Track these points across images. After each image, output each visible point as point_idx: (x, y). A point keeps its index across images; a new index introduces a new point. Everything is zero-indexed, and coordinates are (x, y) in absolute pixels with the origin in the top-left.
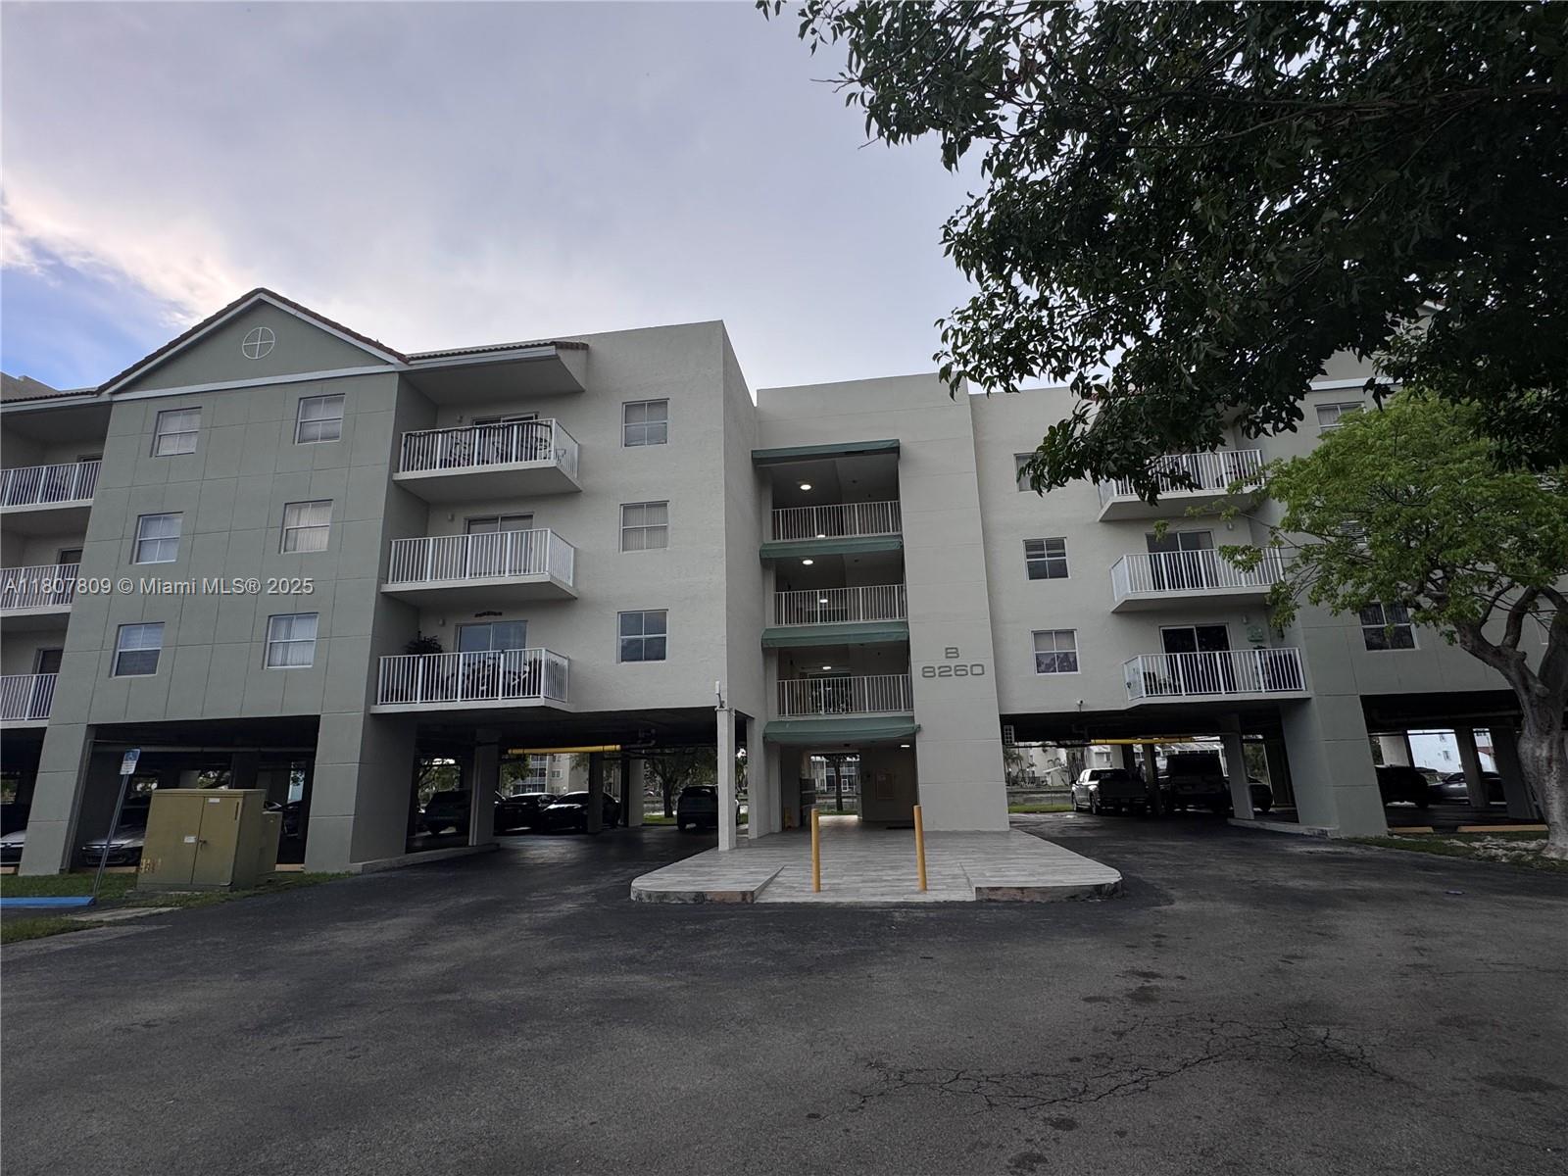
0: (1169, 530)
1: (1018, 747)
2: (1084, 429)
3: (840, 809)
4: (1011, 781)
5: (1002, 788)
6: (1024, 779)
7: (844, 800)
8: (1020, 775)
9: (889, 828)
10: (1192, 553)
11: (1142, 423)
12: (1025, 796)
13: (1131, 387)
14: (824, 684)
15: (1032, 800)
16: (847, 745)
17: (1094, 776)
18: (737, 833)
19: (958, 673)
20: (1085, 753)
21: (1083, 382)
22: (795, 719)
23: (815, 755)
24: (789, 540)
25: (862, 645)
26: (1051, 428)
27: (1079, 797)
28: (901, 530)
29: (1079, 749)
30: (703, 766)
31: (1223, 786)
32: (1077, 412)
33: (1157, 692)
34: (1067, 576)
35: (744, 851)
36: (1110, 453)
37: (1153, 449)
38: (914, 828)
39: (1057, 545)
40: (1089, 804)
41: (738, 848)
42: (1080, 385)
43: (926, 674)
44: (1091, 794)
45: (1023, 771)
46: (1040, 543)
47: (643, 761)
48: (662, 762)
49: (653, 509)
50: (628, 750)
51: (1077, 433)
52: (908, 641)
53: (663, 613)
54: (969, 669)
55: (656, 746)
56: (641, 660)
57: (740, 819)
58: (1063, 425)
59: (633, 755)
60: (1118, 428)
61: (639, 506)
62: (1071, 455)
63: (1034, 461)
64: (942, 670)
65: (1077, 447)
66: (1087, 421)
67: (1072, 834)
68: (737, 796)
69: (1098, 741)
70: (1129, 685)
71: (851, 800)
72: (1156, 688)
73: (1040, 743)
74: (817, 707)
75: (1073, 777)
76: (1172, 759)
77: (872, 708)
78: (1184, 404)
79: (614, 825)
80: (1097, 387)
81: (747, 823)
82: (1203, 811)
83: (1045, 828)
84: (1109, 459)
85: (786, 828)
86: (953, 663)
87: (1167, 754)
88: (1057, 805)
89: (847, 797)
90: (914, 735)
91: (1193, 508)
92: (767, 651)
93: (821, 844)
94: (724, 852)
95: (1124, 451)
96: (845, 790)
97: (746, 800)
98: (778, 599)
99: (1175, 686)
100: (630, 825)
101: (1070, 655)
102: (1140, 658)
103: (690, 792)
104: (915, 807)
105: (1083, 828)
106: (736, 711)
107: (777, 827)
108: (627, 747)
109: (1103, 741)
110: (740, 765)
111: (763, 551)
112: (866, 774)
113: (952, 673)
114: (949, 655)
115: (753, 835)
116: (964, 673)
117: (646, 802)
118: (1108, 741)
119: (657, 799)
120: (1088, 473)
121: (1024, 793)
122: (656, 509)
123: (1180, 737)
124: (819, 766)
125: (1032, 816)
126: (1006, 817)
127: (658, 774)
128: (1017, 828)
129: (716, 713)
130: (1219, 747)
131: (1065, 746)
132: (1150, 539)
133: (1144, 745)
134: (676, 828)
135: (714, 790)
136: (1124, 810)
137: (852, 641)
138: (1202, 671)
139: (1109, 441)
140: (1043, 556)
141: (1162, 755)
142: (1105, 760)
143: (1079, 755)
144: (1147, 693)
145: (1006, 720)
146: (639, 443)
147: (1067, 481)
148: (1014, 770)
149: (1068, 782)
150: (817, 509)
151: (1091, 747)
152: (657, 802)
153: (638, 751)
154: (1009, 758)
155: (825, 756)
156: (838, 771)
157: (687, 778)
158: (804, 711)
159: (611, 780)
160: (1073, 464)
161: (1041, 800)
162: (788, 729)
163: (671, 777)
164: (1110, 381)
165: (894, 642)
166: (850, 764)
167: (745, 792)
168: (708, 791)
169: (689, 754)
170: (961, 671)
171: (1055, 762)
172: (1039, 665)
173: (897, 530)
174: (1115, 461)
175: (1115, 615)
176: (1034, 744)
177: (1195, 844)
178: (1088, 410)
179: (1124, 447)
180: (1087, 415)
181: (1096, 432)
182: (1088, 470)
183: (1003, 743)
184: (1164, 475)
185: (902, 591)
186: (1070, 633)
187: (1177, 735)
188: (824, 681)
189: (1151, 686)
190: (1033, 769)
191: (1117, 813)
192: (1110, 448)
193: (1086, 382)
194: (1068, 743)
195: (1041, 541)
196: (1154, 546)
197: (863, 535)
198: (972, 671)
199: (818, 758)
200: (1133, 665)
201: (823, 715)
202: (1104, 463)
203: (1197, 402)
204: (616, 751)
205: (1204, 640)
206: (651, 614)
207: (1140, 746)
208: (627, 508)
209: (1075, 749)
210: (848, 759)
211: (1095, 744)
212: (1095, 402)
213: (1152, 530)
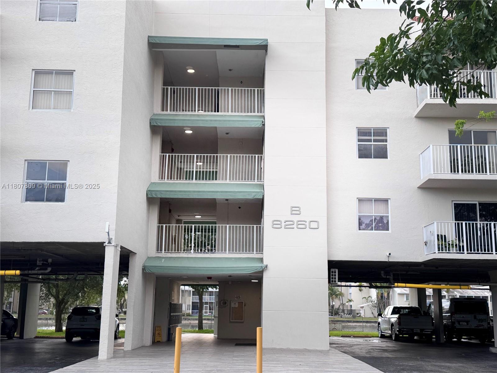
0: (466, 127)
1: (341, 286)
2: (406, 42)
3: (200, 328)
4: (333, 312)
5: (326, 317)
6: (343, 311)
7: (204, 322)
8: (341, 307)
9: (237, 345)
10: (481, 147)
11: (450, 42)
12: (343, 324)
13: (445, 13)
14: (195, 229)
15: (348, 327)
16: (209, 278)
17: (396, 310)
18: (115, 346)
19: (299, 226)
20: (391, 293)
21: (409, 5)
22: (169, 255)
23: (184, 285)
24: (175, 113)
25: (227, 200)
26: (382, 39)
27: (384, 326)
28: (264, 112)
29: (386, 290)
30: (92, 291)
31: (489, 323)
32: (403, 29)
33: (446, 250)
34: (387, 158)
35: (119, 361)
36: (425, 63)
37: (456, 63)
38: (255, 345)
39: (382, 133)
40: (390, 332)
41: (114, 357)
42: (407, 7)
43: (275, 226)
44: (392, 325)
45: (343, 304)
46: (369, 131)
47: (39, 285)
48: (57, 286)
49: (61, 76)
50: (27, 275)
51: (401, 46)
52: (263, 199)
53: (65, 164)
54: (307, 224)
55: (51, 273)
56: (42, 200)
57: (117, 335)
58: (392, 38)
59: (30, 280)
60: (433, 44)
61: (49, 72)
62: (395, 62)
63: (366, 64)
64: (287, 223)
65: (401, 56)
66: (410, 36)
67: (375, 354)
68: (117, 316)
69: (400, 284)
70: (426, 243)
71: (209, 322)
72: (446, 247)
73: (357, 284)
74: (188, 247)
75: (380, 311)
76: (454, 301)
77: (232, 250)
78: (482, 30)
79: (10, 337)
80: (420, 10)
81: (124, 337)
82: (472, 341)
83: (356, 350)
84: (423, 68)
85: (155, 343)
86: (295, 218)
87: (451, 298)
88: (366, 332)
89: (208, 319)
90: (262, 272)
91: (485, 112)
92: (151, 200)
93: (182, 356)
94: (102, 361)
95: (435, 62)
96: (206, 313)
97: (125, 319)
98: (163, 159)
99: (460, 246)
100: (26, 336)
101: (384, 218)
102: (435, 223)
103: (76, 311)
104: (258, 329)
105: (385, 351)
106: (122, 247)
107: (148, 340)
108: (26, 272)
109: (404, 285)
110: (121, 291)
111: (152, 119)
112: (222, 302)
113: (295, 226)
114: (294, 212)
115: (128, 347)
116: (303, 226)
117: (40, 319)
118: (408, 285)
119: (50, 316)
120: (406, 77)
121: (343, 321)
122: (64, 76)
123: (460, 285)
124: (186, 294)
125: (347, 340)
126: (327, 339)
127: (52, 296)
128: (335, 348)
129: (104, 247)
130: (488, 294)
131: (376, 287)
132: (451, 134)
133: (434, 290)
134: (64, 340)
135: (98, 310)
136: (415, 338)
137: (218, 196)
138: (481, 236)
139: (425, 54)
140: (370, 141)
141: (447, 298)
142: (405, 300)
143: (385, 295)
144: (439, 250)
145: (332, 264)
146: (51, 19)
147: (390, 82)
148: (336, 303)
149: (376, 314)
150: (199, 89)
151: (395, 289)
152: (50, 319)
153: (35, 276)
154: (333, 294)
155: (192, 286)
156: (201, 299)
157: (76, 300)
158: (178, 250)
159: (11, 300)
160: (396, 70)
161: (354, 327)
162: (163, 263)
163: (63, 299)
164: (430, 6)
165: (253, 199)
166: (211, 293)
167: (125, 313)
168: (94, 311)
169: (79, 280)
170: (302, 226)
171: (368, 298)
172: (360, 224)
173: (261, 112)
174: (427, 70)
175: (420, 190)
176: (353, 284)
177: (464, 365)
178: (411, 28)
179: (435, 59)
180: (410, 32)
181: (415, 45)
182: (407, 75)
183: (329, 282)
184: (463, 83)
185: (261, 159)
186: (386, 201)
187: (459, 283)
188: (195, 227)
189: (442, 245)
190: (351, 303)
191: (410, 340)
192: (424, 59)
193: (412, 5)
194: (378, 284)
195: (370, 129)
196: (453, 138)
197: (234, 114)
198: (310, 225)
199: (187, 288)
200: (430, 228)
201: (192, 254)
202: (420, 71)
203: (492, 29)
204: (15, 275)
205: (484, 213)
206: (54, 163)
207: (431, 290)
208: (38, 73)
209: (383, 290)
210: (210, 289)
211: (398, 287)
212: (417, 23)
213: (453, 127)
